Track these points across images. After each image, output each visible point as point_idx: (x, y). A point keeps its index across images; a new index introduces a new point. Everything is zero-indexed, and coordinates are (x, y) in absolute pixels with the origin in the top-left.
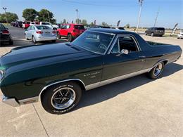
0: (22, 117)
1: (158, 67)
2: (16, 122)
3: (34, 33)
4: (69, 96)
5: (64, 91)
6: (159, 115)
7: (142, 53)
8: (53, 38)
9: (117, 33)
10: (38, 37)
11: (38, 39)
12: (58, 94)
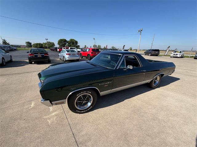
0: (53, 114)
1: (156, 79)
2: (49, 118)
3: (65, 55)
4: (88, 100)
5: (84, 96)
7: (143, 68)
8: (77, 58)
9: (123, 54)
10: (67, 57)
11: (67, 59)
12: (80, 98)
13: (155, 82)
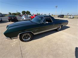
0: (15, 42)
1: (60, 27)
2: (12, 44)
6: (58, 43)
7: (53, 23)
8: (29, 19)
9: (44, 16)
10: (25, 19)
13: (59, 29)
